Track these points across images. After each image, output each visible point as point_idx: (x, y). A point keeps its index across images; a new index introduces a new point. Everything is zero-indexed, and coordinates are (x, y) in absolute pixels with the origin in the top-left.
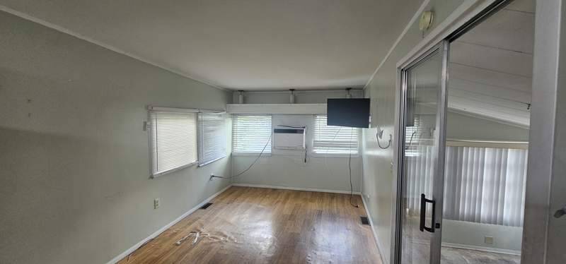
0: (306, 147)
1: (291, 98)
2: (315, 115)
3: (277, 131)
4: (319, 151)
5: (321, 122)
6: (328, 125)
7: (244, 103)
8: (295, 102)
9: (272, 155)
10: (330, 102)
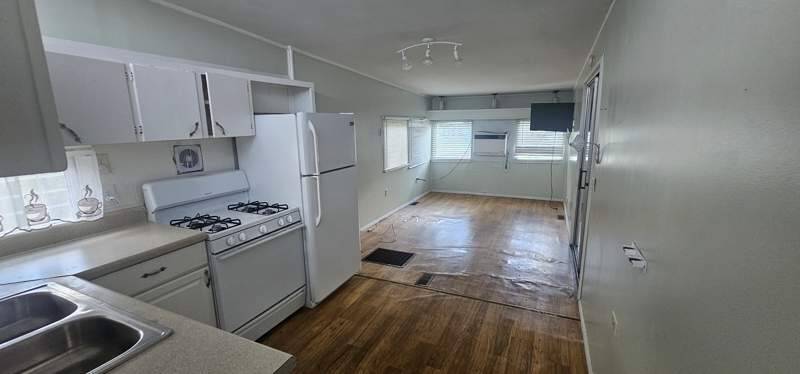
0: (508, 153)
1: (494, 104)
2: (518, 120)
3: (477, 137)
4: (520, 157)
5: (524, 127)
6: (531, 129)
7: (444, 109)
8: (497, 107)
9: (471, 162)
10: (535, 107)
